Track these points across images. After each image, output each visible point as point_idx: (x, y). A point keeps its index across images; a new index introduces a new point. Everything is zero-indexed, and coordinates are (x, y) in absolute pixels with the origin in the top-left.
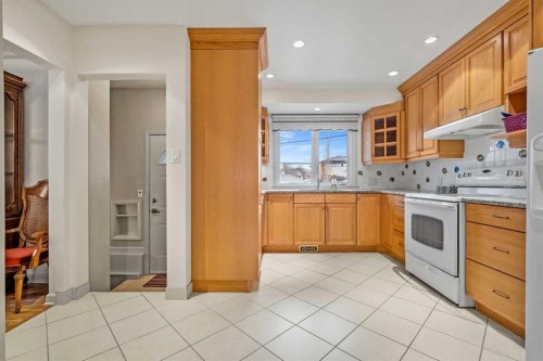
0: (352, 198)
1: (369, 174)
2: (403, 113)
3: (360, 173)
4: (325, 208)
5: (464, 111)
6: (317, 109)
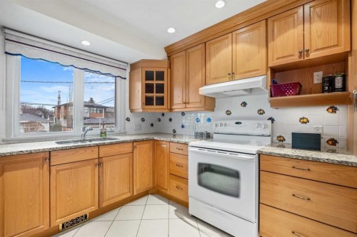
0: (128, 148)
1: (135, 120)
2: (169, 70)
3: (128, 120)
4: (99, 164)
5: (232, 76)
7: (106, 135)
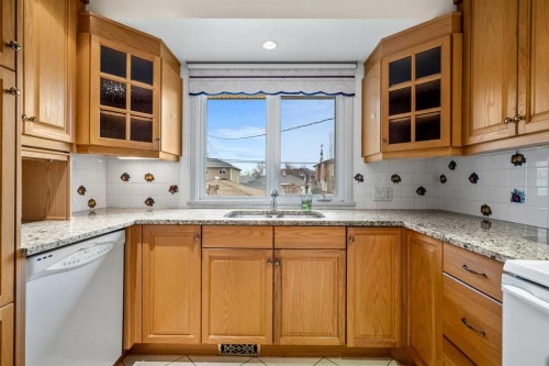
0: (338, 238)
1: (376, 180)
2: (458, 38)
3: (359, 178)
4: (276, 261)
6: (270, 46)
7: (310, 206)
